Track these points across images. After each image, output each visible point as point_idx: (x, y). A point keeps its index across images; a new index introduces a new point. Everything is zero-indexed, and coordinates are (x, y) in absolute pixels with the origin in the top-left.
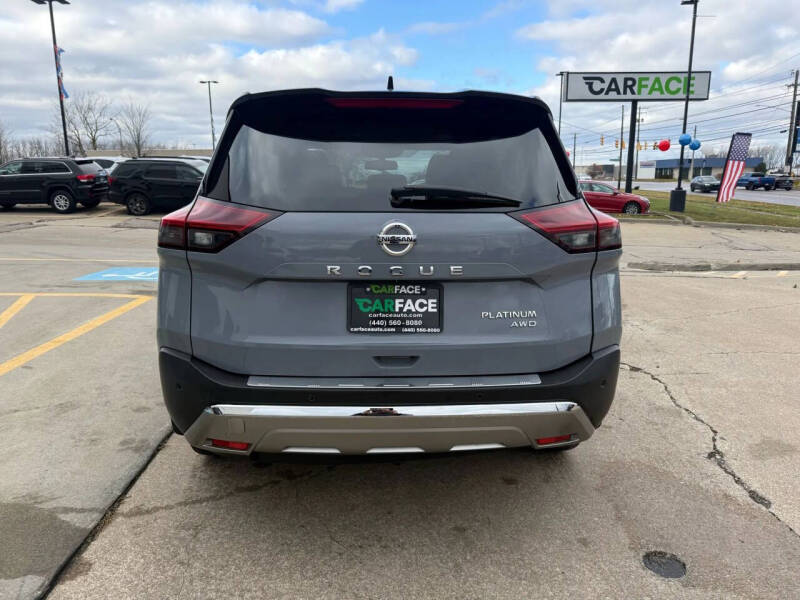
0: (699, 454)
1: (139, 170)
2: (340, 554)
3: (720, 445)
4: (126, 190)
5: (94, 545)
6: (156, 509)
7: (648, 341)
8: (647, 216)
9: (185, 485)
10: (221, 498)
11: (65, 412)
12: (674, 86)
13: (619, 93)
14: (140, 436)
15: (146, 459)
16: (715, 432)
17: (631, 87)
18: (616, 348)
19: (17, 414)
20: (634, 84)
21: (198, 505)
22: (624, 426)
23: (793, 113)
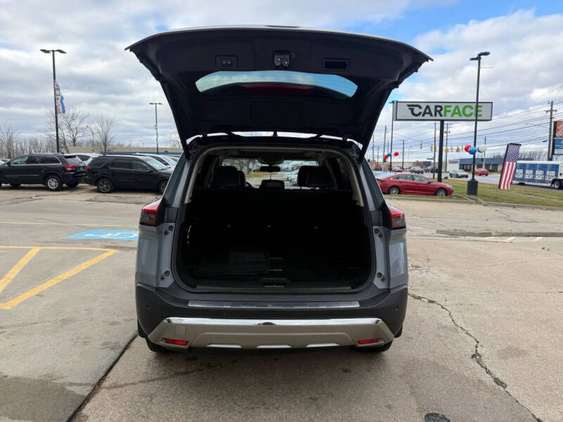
0: (466, 356)
1: (107, 162)
2: (240, 413)
3: (479, 350)
4: (97, 176)
5: (89, 406)
6: (126, 385)
7: (442, 284)
8: (451, 198)
9: (144, 370)
10: (166, 378)
11: (67, 324)
12: (468, 111)
13: (431, 115)
14: (114, 340)
15: (118, 354)
16: (478, 342)
17: (439, 112)
18: (406, 286)
19: (36, 325)
20: (441, 110)
21: (152, 383)
22: (421, 338)
23: (550, 129)
